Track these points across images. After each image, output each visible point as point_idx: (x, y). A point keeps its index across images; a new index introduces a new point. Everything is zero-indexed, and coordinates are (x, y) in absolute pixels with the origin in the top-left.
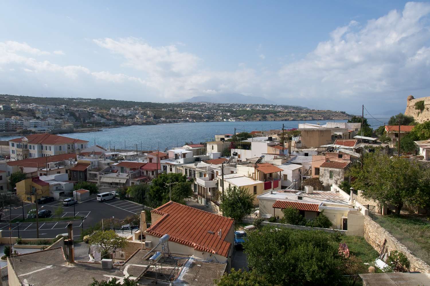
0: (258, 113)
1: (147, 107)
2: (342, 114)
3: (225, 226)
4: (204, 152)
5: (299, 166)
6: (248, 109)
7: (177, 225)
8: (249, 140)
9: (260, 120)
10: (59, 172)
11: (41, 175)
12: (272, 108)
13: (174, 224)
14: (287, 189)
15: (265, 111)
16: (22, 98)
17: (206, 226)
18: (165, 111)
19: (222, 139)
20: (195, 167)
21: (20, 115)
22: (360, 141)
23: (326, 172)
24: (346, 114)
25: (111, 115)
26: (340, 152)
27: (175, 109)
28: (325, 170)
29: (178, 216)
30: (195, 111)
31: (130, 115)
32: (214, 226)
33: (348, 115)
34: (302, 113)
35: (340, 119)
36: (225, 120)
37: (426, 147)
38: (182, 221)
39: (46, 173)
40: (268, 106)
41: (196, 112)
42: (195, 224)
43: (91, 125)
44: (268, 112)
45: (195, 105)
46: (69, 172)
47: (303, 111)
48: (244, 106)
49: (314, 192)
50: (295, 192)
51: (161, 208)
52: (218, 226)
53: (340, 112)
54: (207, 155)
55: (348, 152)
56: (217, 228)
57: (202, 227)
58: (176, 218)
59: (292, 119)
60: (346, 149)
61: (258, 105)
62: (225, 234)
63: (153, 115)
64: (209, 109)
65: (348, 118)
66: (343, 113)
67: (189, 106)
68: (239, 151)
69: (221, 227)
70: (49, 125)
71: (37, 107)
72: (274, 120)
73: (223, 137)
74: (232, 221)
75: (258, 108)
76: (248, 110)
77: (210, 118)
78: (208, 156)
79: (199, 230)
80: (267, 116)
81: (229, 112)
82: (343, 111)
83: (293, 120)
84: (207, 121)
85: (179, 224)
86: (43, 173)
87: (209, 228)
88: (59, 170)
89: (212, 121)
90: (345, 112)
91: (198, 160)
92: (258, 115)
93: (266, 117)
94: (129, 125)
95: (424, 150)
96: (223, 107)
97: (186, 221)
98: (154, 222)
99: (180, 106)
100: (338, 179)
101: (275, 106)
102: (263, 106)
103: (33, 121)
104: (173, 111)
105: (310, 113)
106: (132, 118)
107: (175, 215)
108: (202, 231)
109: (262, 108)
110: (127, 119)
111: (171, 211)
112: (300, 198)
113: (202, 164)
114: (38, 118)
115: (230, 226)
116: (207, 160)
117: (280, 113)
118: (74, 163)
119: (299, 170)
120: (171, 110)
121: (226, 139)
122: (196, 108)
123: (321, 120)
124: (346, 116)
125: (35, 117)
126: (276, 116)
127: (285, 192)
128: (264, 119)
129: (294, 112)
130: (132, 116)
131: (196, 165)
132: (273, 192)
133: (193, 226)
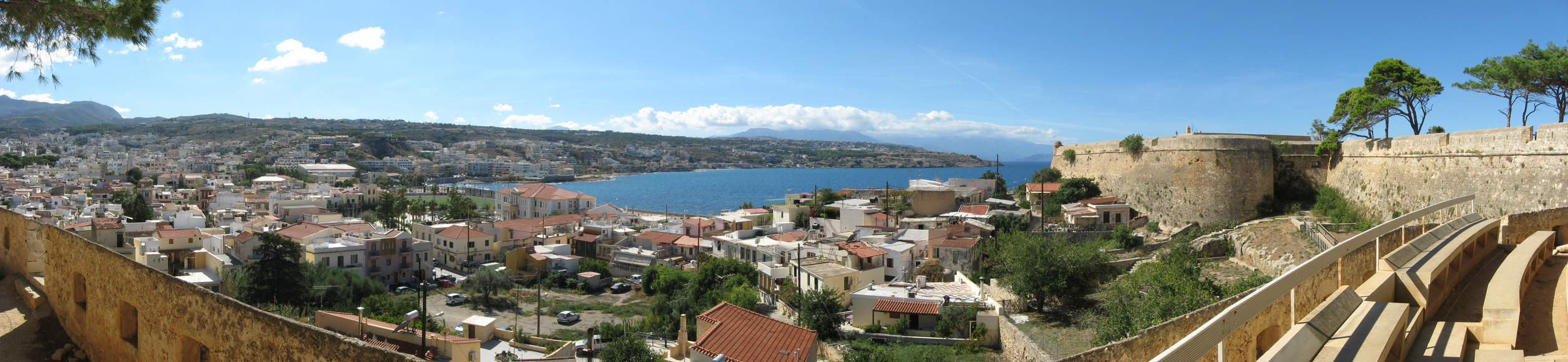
0: (849, 156)
1: (679, 144)
2: (972, 160)
3: (805, 342)
4: (769, 220)
5: (910, 245)
6: (834, 149)
7: (734, 341)
8: (836, 205)
9: (852, 167)
10: (558, 242)
11: (535, 244)
12: (870, 147)
13: (730, 338)
14: (893, 282)
15: (859, 152)
16: (509, 131)
17: (776, 342)
18: (707, 151)
19: (797, 202)
20: (756, 245)
21: (506, 155)
22: (994, 206)
23: (948, 253)
24: (978, 159)
25: (626, 156)
26: (966, 224)
27: (722, 146)
28: (946, 250)
29: (735, 326)
30: (752, 150)
31: (654, 156)
32: (788, 343)
33: (980, 162)
34: (916, 157)
36: (798, 165)
37: (1075, 213)
38: (742, 333)
39: (541, 241)
40: (863, 144)
41: (754, 153)
42: (761, 339)
43: (598, 170)
44: (863, 155)
45: (752, 140)
46: (571, 241)
47: (916, 154)
48: (828, 144)
49: (929, 284)
50: (905, 286)
51: (711, 313)
52: (794, 341)
54: (774, 226)
55: (977, 223)
56: (792, 345)
57: (770, 343)
58: (733, 328)
59: (900, 164)
60: (976, 219)
61: (849, 143)
62: (804, 355)
63: (689, 156)
64: (775, 148)
66: (974, 157)
67: (744, 142)
68: (822, 221)
69: (798, 344)
70: (541, 169)
71: (527, 143)
72: (874, 167)
73: (797, 197)
74: (814, 334)
75: (849, 148)
76: (834, 151)
77: (774, 162)
78: (776, 228)
79: (766, 349)
80: (862, 159)
81: (805, 153)
83: (902, 167)
84: (770, 166)
85: (737, 338)
86: (538, 240)
87: (781, 345)
88: (558, 239)
89: (779, 167)
91: (760, 234)
92: (849, 158)
93: (860, 162)
94: (652, 171)
95: (1072, 216)
96: (797, 145)
97: (747, 333)
98: (701, 337)
99: (728, 141)
100: (965, 263)
101: (875, 145)
102: (858, 145)
103: (522, 163)
104: (719, 150)
105: (927, 156)
106: (657, 161)
107: (731, 324)
108: (772, 349)
109: (856, 147)
110: (649, 161)
111: (725, 318)
112: (912, 295)
113: (765, 241)
114: (528, 159)
115: (811, 342)
116: (772, 234)
117: (883, 156)
118: (579, 229)
119: (911, 251)
120: (716, 149)
121: (802, 200)
122: (753, 146)
123: (942, 167)
124: (977, 163)
125: (524, 157)
126: (876, 160)
127: (890, 286)
128: (858, 164)
129: (903, 155)
130: (657, 158)
131: (757, 242)
132: (873, 287)
133: (758, 342)
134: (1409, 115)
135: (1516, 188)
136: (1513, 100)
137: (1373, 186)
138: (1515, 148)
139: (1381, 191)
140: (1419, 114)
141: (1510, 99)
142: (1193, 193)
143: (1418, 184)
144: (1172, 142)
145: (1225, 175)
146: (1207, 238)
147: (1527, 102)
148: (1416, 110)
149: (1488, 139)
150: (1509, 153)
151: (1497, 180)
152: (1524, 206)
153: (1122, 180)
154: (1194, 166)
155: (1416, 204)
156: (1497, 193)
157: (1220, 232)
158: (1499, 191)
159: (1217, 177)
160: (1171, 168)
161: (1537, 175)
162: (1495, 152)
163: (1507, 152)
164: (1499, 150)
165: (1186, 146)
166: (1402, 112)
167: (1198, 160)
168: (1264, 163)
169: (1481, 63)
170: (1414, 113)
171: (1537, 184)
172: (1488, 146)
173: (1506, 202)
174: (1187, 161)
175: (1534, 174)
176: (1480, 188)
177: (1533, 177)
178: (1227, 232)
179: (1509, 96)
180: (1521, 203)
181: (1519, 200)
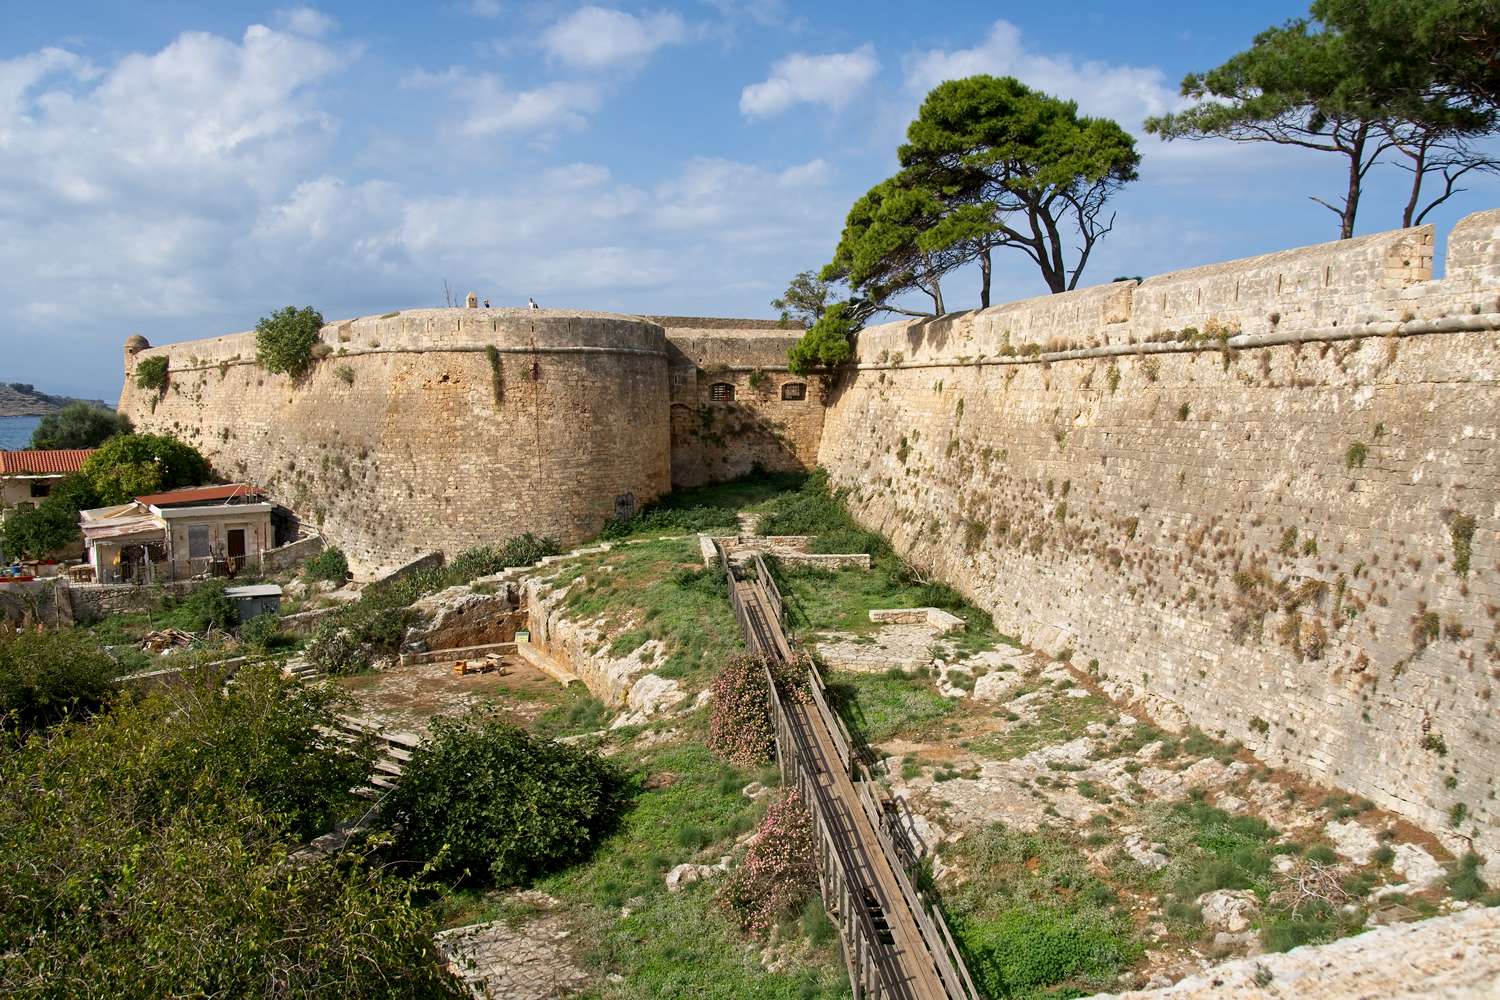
2: (19, 396)
24: (37, 394)
33: (46, 399)
35: (12, 414)
53: (12, 386)
65: (42, 411)
66: (27, 390)
82: (24, 383)
90: (31, 387)
124: (36, 401)
134: (1038, 243)
135: (1357, 454)
136: (1364, 159)
137: (927, 452)
138: (1356, 310)
139: (943, 465)
140: (1071, 241)
141: (1356, 156)
142: (431, 470)
143: (1039, 441)
144: (382, 330)
145: (522, 420)
146: (459, 595)
147: (1421, 171)
148: (1058, 226)
149: (1258, 289)
150: (1333, 331)
151: (1285, 428)
152: (1383, 527)
153: (269, 439)
154: (438, 391)
155: (1031, 505)
156: (1283, 475)
157: (499, 576)
158: (1289, 466)
159: (498, 424)
160: (378, 400)
161: (1439, 408)
162: (1283, 331)
163: (1324, 328)
164: (1295, 324)
165: (415, 339)
166: (1015, 236)
167: (446, 378)
168: (635, 386)
169: (1248, 47)
170: (1054, 236)
171: (1442, 442)
172: (1258, 312)
173: (1314, 511)
174: (416, 382)
175: (1431, 406)
176: (1223, 455)
177: (1423, 416)
178: (515, 577)
179: (1352, 146)
180: (1370, 513)
181: (1363, 501)
